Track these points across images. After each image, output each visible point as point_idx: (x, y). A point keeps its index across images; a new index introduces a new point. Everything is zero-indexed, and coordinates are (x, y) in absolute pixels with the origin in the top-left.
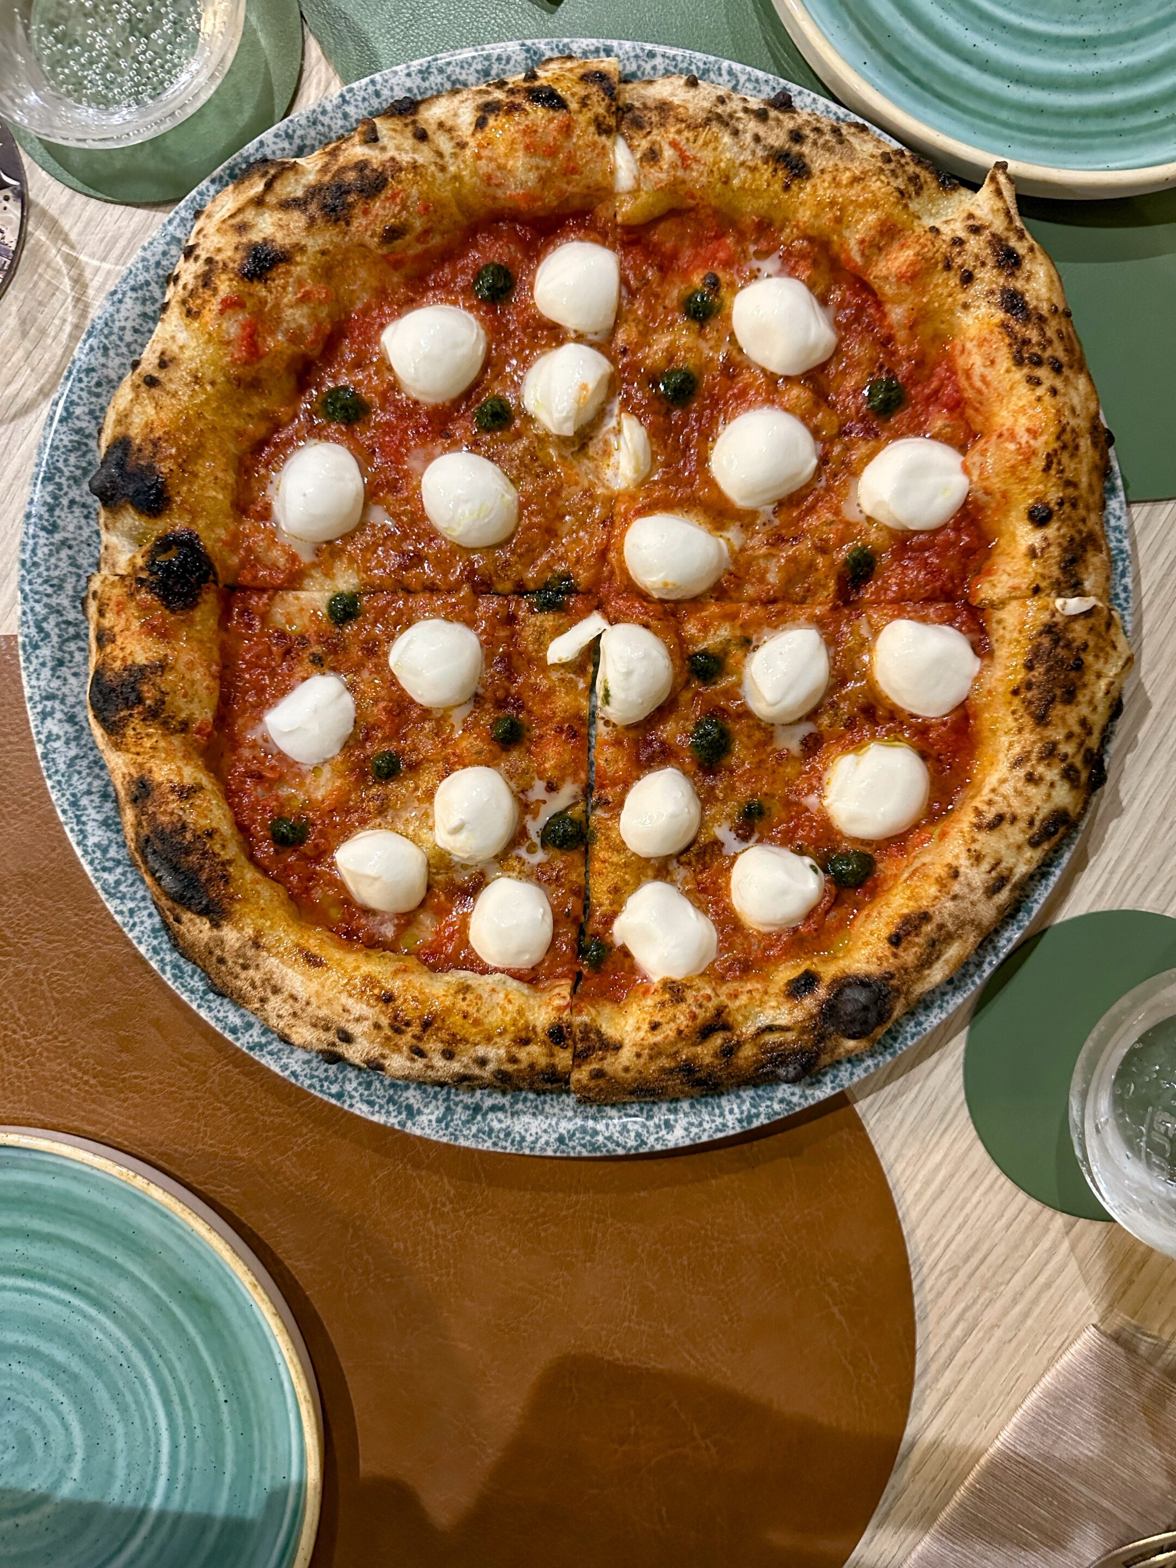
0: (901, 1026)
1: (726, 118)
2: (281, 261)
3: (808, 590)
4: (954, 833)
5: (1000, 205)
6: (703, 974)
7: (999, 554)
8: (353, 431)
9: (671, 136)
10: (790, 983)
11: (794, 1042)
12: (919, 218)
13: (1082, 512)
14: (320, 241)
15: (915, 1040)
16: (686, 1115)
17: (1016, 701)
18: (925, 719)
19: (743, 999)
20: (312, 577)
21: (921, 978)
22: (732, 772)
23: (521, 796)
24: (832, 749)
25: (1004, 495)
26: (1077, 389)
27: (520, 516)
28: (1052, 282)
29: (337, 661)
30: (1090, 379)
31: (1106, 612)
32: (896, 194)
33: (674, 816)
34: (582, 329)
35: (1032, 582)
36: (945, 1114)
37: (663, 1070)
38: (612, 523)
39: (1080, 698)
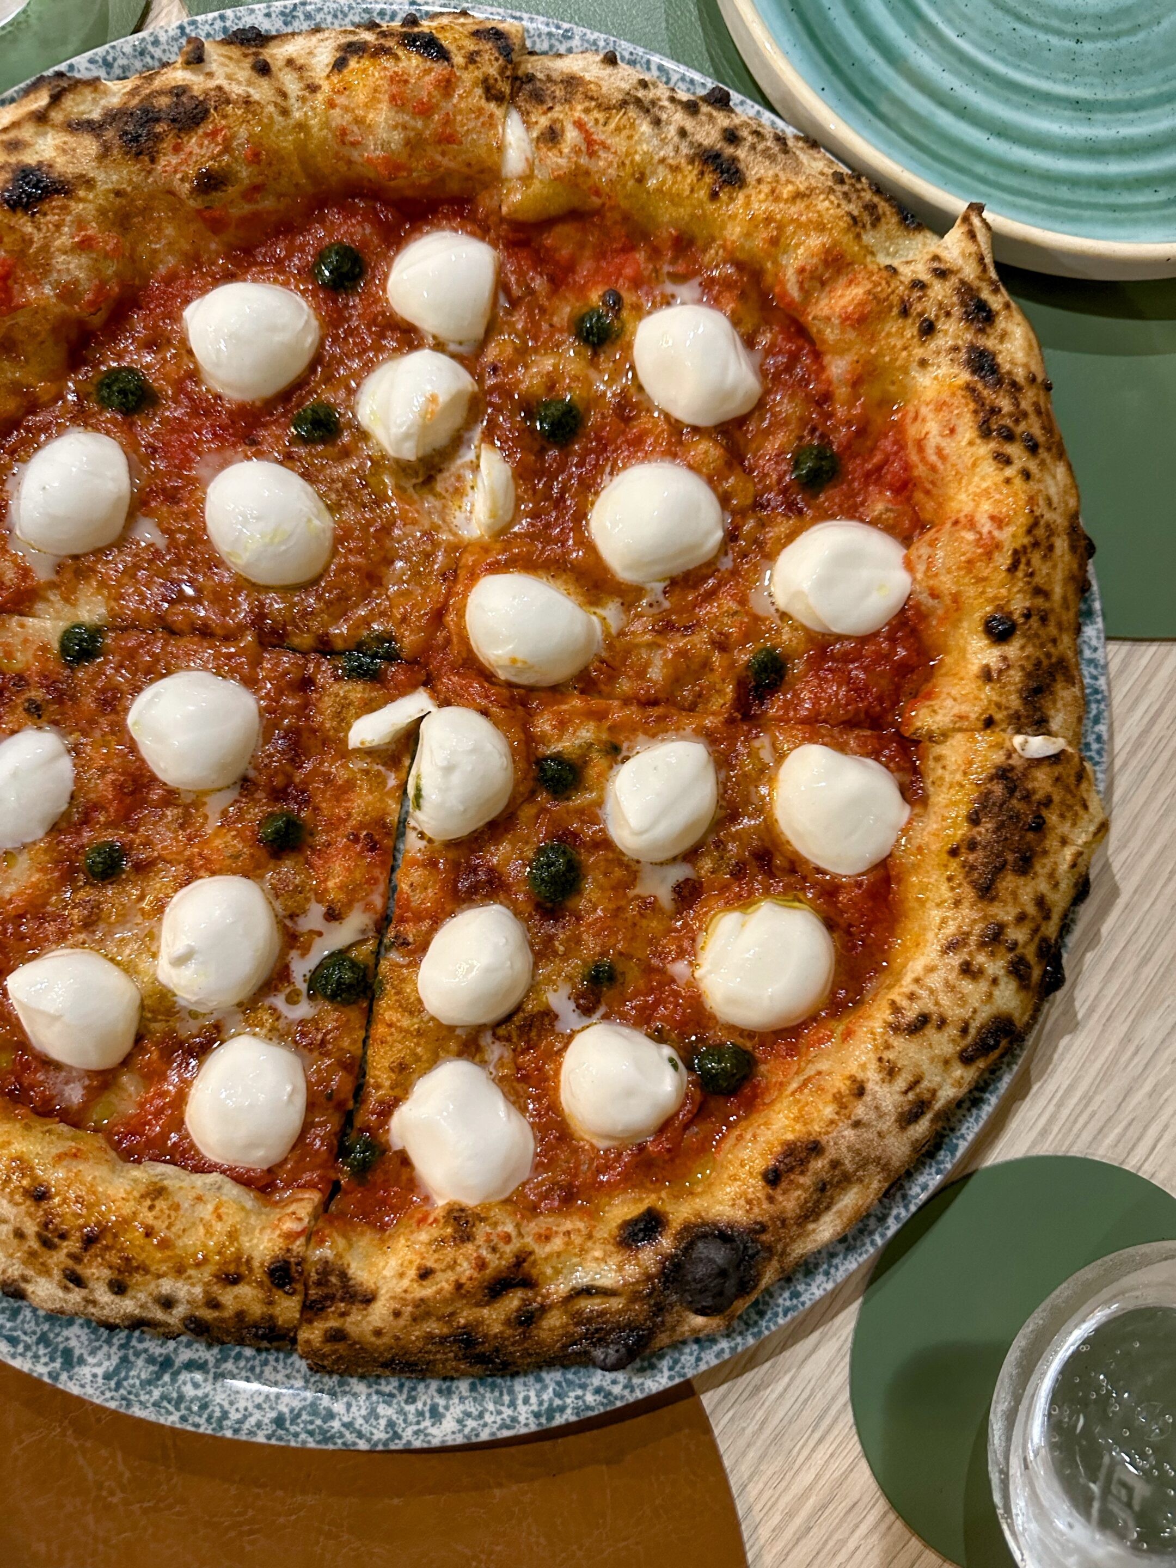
0: (771, 1296)
1: (646, 103)
2: (58, 192)
3: (700, 695)
4: (862, 1032)
5: (972, 248)
6: (507, 1201)
7: (946, 675)
8: (133, 424)
9: (577, 115)
10: (626, 1224)
11: (619, 1312)
12: (873, 254)
13: (1052, 630)
14: (115, 178)
15: (789, 1317)
16: (462, 1399)
17: (954, 865)
18: (834, 876)
19: (557, 1243)
20: (47, 600)
21: (803, 1235)
22: (579, 918)
23: (288, 922)
24: (712, 902)
25: (956, 598)
26: (1054, 477)
27: (334, 553)
28: (1030, 346)
29: (62, 714)
30: (1070, 467)
31: (1076, 759)
32: (848, 219)
33: (488, 970)
34: (444, 334)
35: (984, 711)
36: (821, 1418)
37: (430, 1337)
38: (456, 576)
39: (1038, 868)
